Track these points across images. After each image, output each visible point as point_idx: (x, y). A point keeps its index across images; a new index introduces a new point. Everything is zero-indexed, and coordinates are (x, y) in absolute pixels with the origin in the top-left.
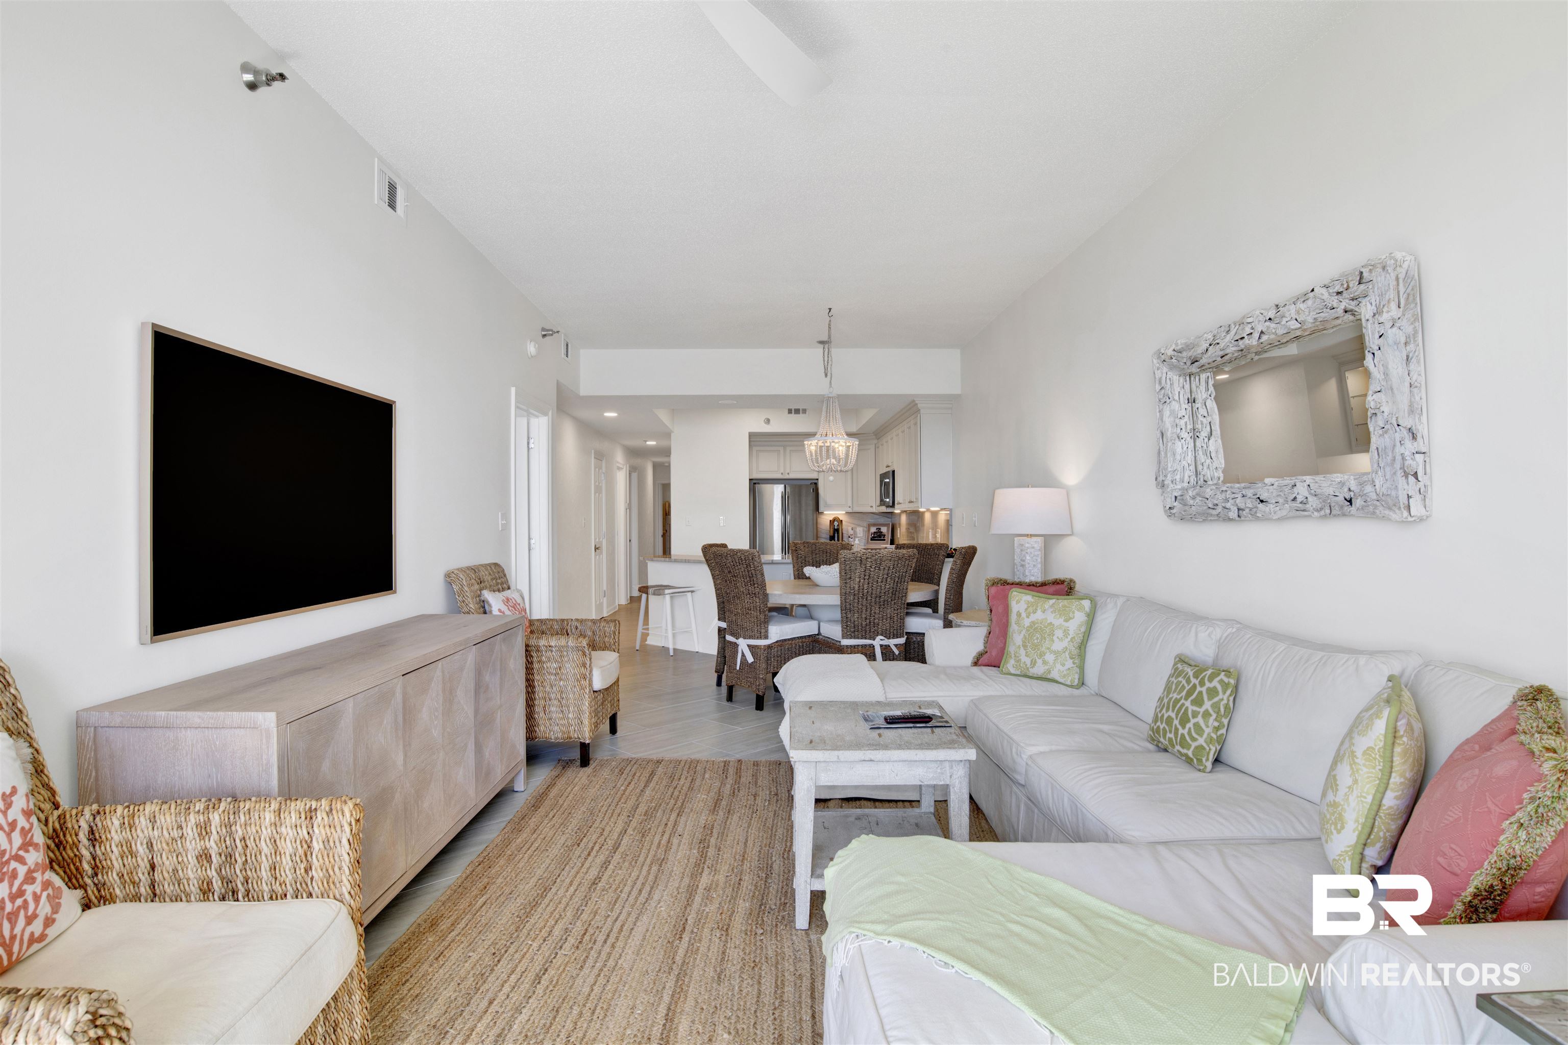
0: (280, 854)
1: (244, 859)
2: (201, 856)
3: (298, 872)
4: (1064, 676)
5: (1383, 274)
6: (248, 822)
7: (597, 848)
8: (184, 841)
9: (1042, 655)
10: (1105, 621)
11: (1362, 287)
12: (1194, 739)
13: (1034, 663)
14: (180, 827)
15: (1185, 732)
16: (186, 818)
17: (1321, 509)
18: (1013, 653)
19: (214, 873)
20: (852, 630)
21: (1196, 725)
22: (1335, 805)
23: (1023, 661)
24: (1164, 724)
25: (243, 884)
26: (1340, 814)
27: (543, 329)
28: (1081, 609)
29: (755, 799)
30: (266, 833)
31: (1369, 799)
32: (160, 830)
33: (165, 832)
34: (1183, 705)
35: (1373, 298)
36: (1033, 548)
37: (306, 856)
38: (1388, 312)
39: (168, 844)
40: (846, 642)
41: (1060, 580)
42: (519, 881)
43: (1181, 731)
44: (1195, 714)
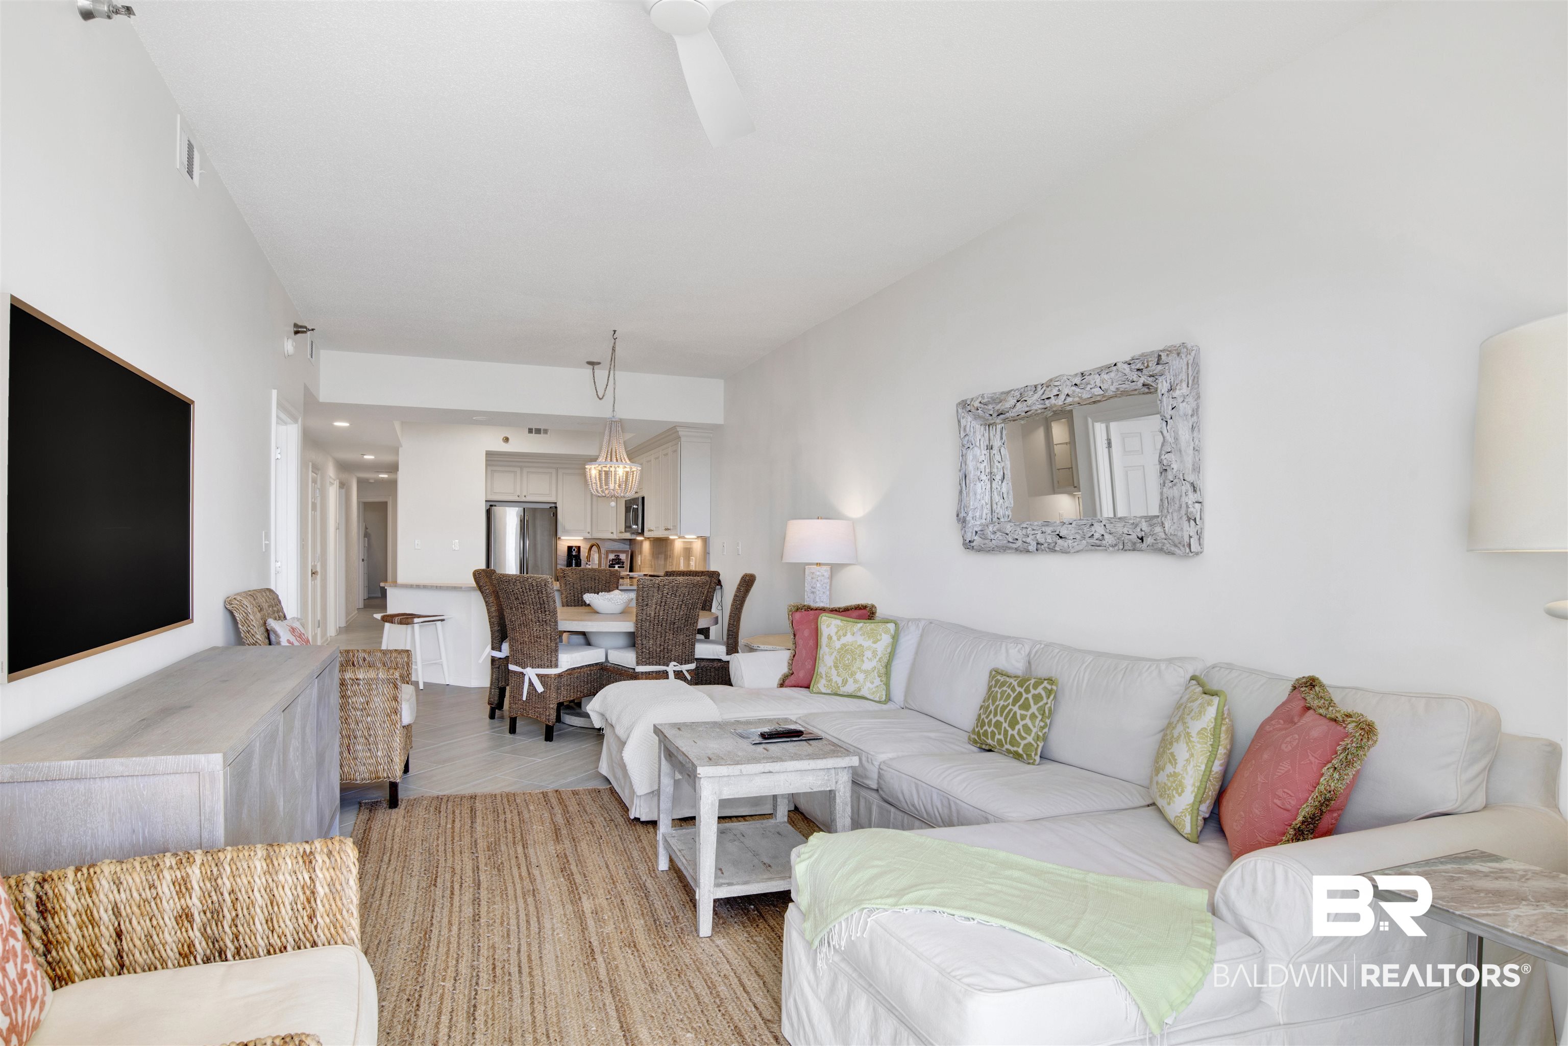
0: (278, 904)
1: (234, 914)
2: (181, 917)
3: (301, 921)
4: (873, 693)
5: (1178, 359)
6: (236, 873)
7: (457, 886)
8: (159, 901)
9: (853, 674)
10: (908, 642)
11: (1160, 367)
12: (1023, 738)
13: (845, 682)
14: (152, 886)
15: (1015, 732)
16: (159, 877)
17: (1116, 545)
18: (824, 673)
19: (198, 934)
20: (647, 656)
21: (1026, 727)
22: (1175, 775)
23: (834, 680)
24: (992, 728)
25: (233, 941)
26: (1180, 781)
27: (296, 325)
28: (887, 631)
29: (593, 826)
30: (259, 883)
31: (1203, 767)
32: (128, 892)
33: (135, 894)
34: (1011, 710)
35: (1169, 376)
36: (823, 576)
37: (309, 902)
38: (1180, 389)
39: (139, 907)
40: (640, 669)
41: (862, 606)
42: (390, 927)
43: (1010, 732)
44: (1023, 717)
